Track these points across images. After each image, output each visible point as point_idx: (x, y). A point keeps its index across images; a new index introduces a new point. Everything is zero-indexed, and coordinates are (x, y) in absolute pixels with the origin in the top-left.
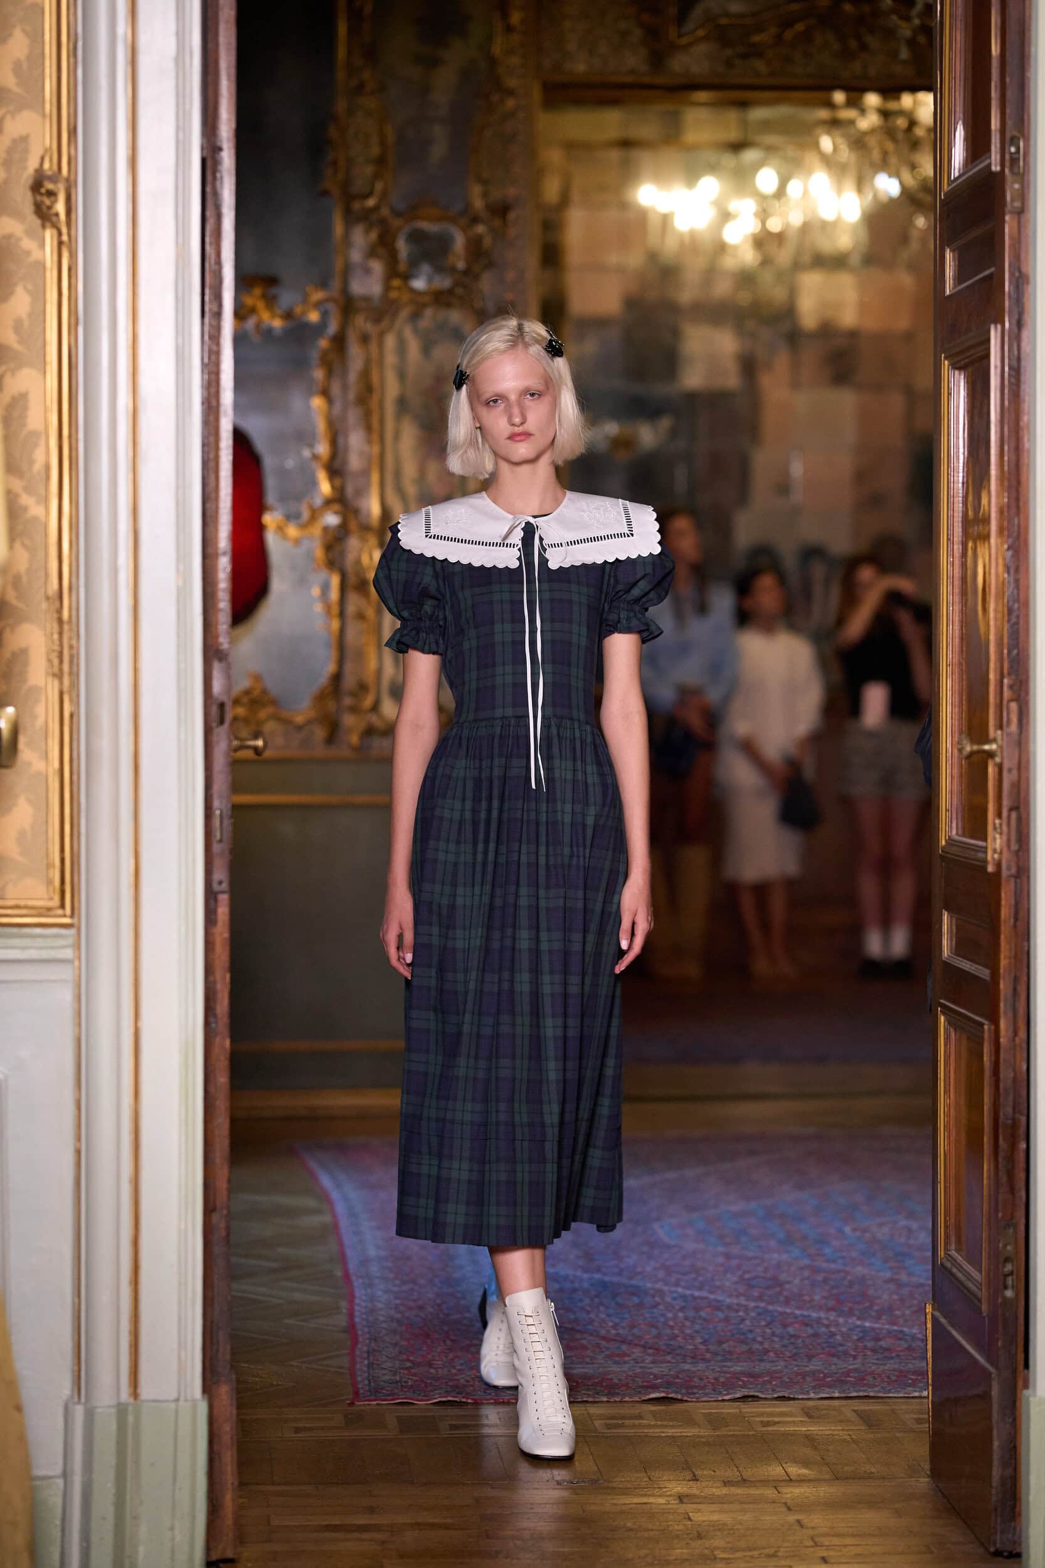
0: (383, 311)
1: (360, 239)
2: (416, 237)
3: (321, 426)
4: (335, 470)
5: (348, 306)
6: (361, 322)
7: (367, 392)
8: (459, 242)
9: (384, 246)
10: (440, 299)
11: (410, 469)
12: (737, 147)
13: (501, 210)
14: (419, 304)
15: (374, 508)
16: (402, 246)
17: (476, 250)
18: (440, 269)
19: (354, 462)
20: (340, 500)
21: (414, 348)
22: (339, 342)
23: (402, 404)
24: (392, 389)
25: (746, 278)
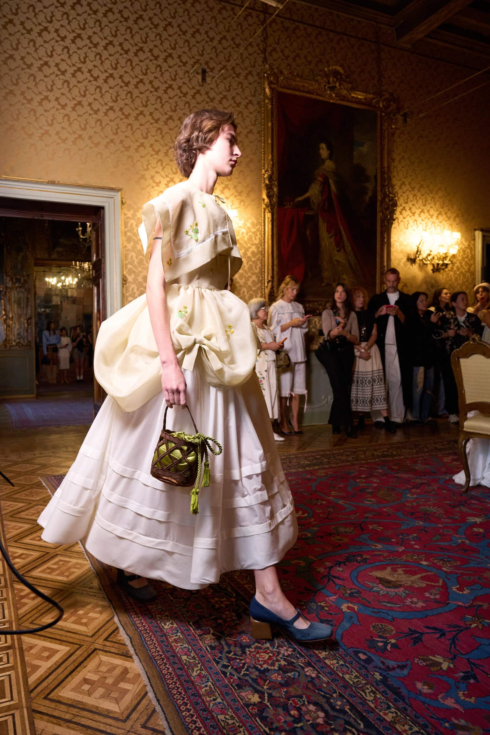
0: (12, 289)
1: (8, 279)
2: (16, 279)
3: (3, 304)
4: (5, 310)
5: (7, 288)
6: (9, 290)
7: (9, 300)
8: (22, 280)
9: (12, 280)
10: (20, 287)
11: (16, 310)
12: (59, 272)
13: (28, 275)
14: (17, 288)
15: (11, 316)
16: (14, 280)
17: (25, 281)
18: (20, 283)
19: (8, 309)
20: (6, 314)
21: (16, 294)
22: (5, 293)
23: (15, 301)
24: (13, 299)
25: (61, 290)
